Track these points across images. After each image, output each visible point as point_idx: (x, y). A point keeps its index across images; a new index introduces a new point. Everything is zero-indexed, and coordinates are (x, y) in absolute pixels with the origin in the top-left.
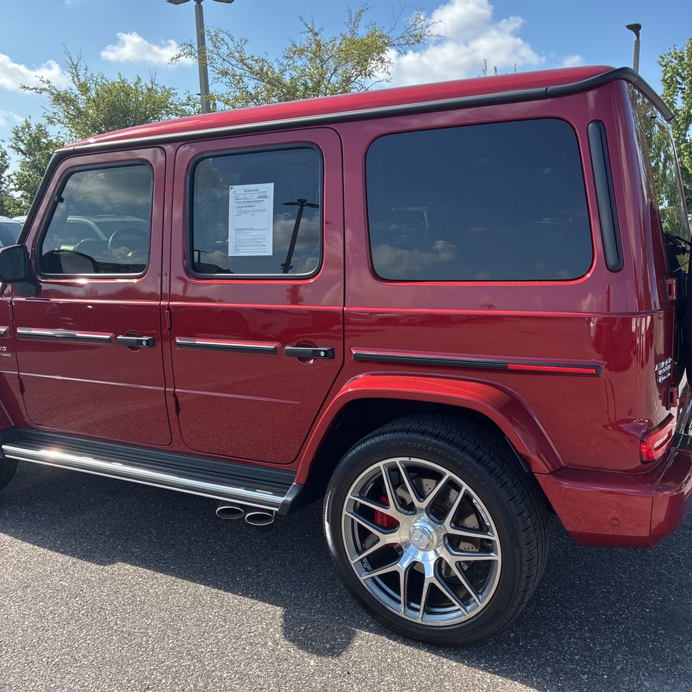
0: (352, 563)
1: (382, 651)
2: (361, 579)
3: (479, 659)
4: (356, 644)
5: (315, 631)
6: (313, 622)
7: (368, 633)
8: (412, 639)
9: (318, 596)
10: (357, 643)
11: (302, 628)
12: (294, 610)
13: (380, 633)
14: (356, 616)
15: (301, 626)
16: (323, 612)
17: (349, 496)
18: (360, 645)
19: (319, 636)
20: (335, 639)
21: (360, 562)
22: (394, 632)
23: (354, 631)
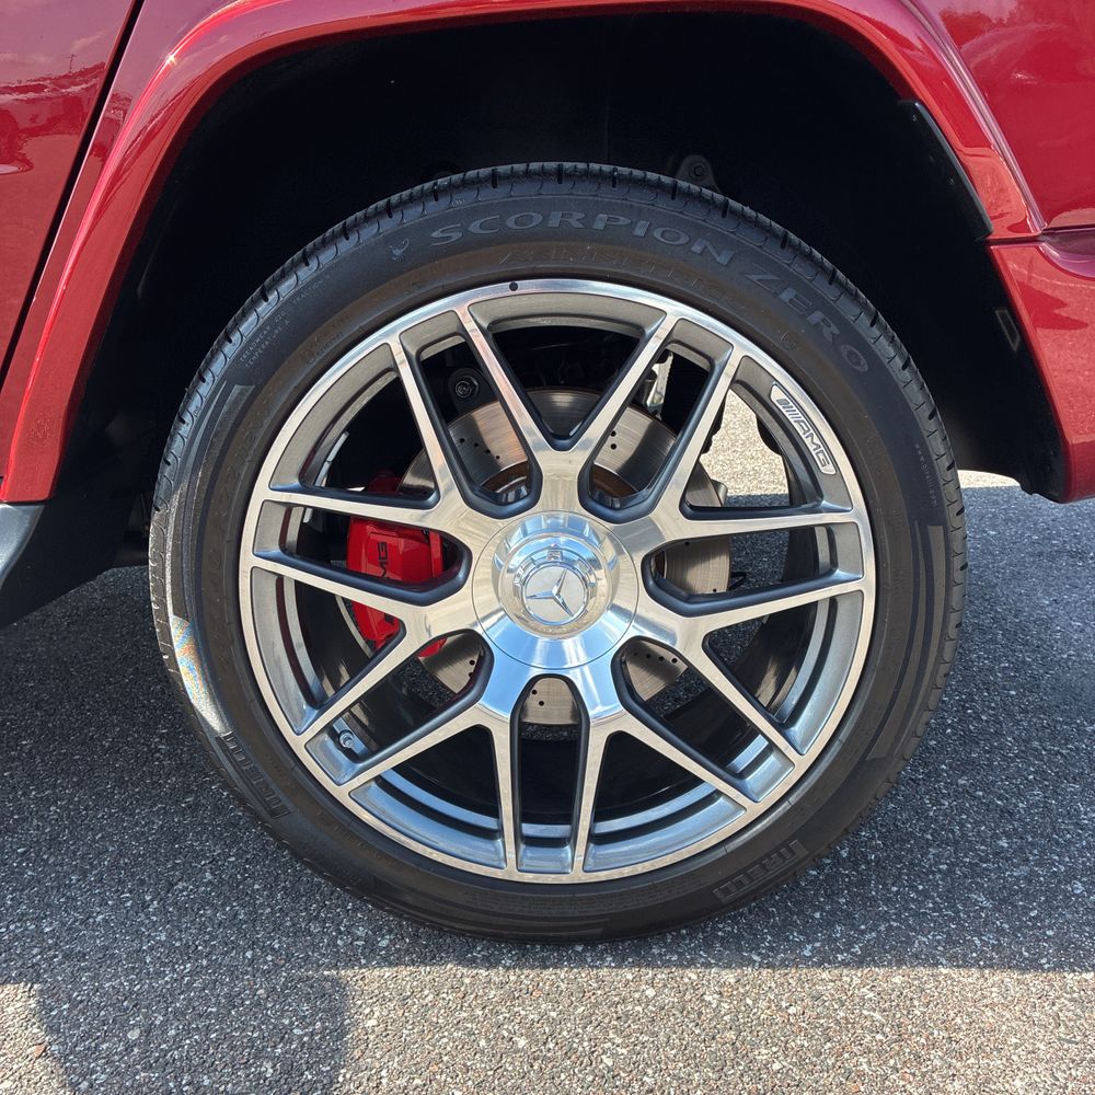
0: (298, 743)
1: (473, 1019)
2: (341, 793)
3: (780, 933)
4: (371, 1023)
5: (188, 1032)
6: (166, 998)
7: (387, 972)
8: (590, 942)
9: (145, 906)
10: (370, 1019)
11: (133, 1035)
12: (74, 978)
13: (428, 958)
14: (315, 928)
15: (125, 1027)
16: (188, 952)
17: (262, 491)
18: (383, 1021)
19: (217, 1044)
20: (283, 1035)
21: (326, 737)
22: (478, 936)
23: (335, 982)
